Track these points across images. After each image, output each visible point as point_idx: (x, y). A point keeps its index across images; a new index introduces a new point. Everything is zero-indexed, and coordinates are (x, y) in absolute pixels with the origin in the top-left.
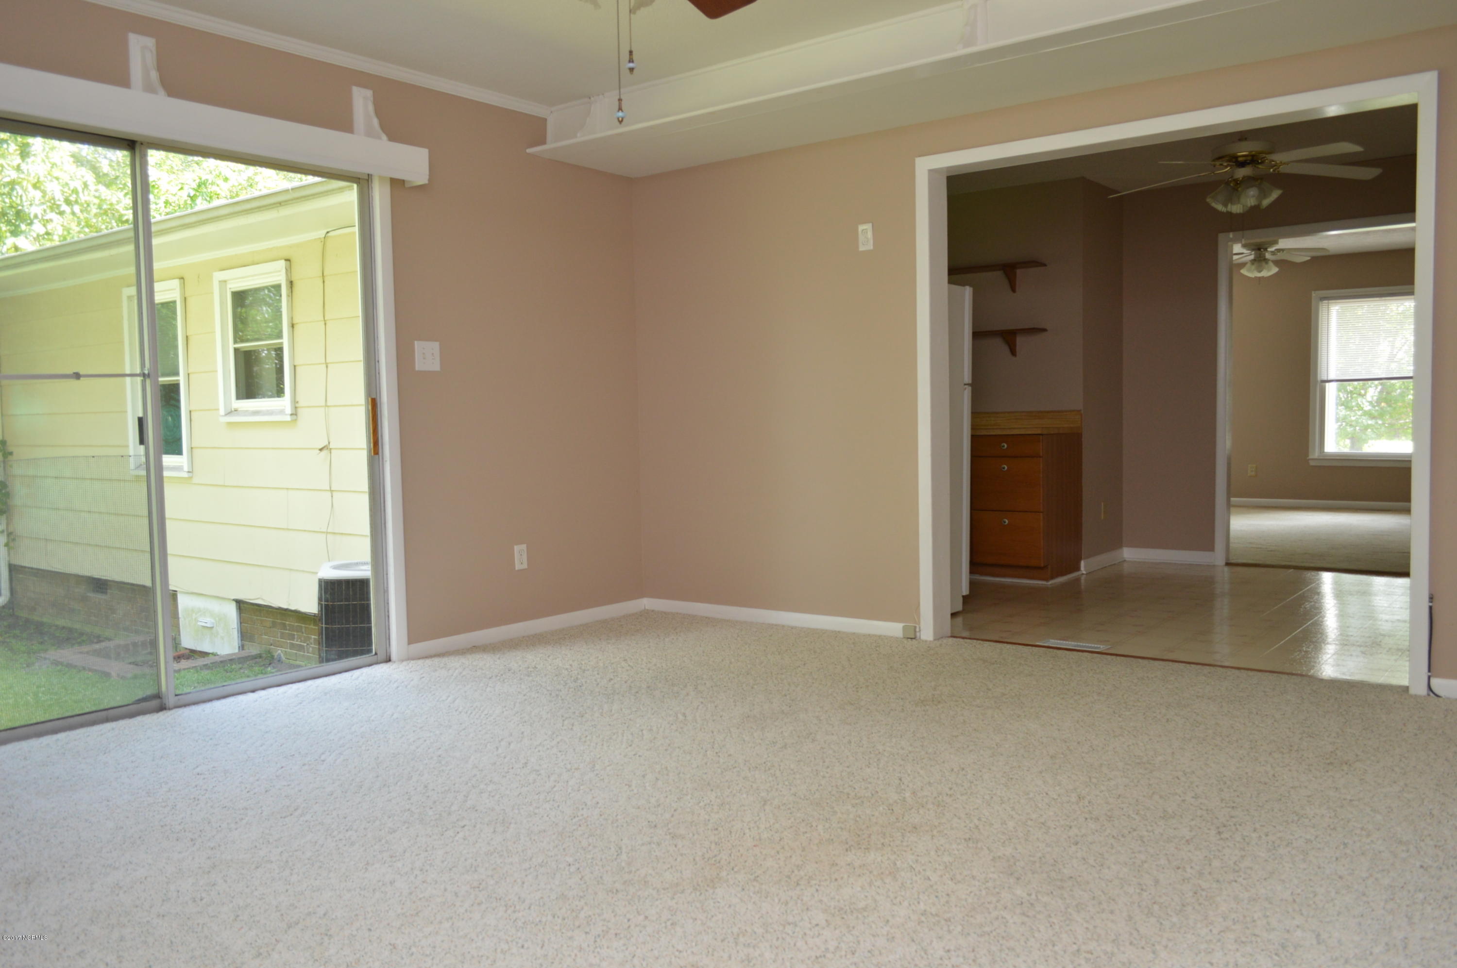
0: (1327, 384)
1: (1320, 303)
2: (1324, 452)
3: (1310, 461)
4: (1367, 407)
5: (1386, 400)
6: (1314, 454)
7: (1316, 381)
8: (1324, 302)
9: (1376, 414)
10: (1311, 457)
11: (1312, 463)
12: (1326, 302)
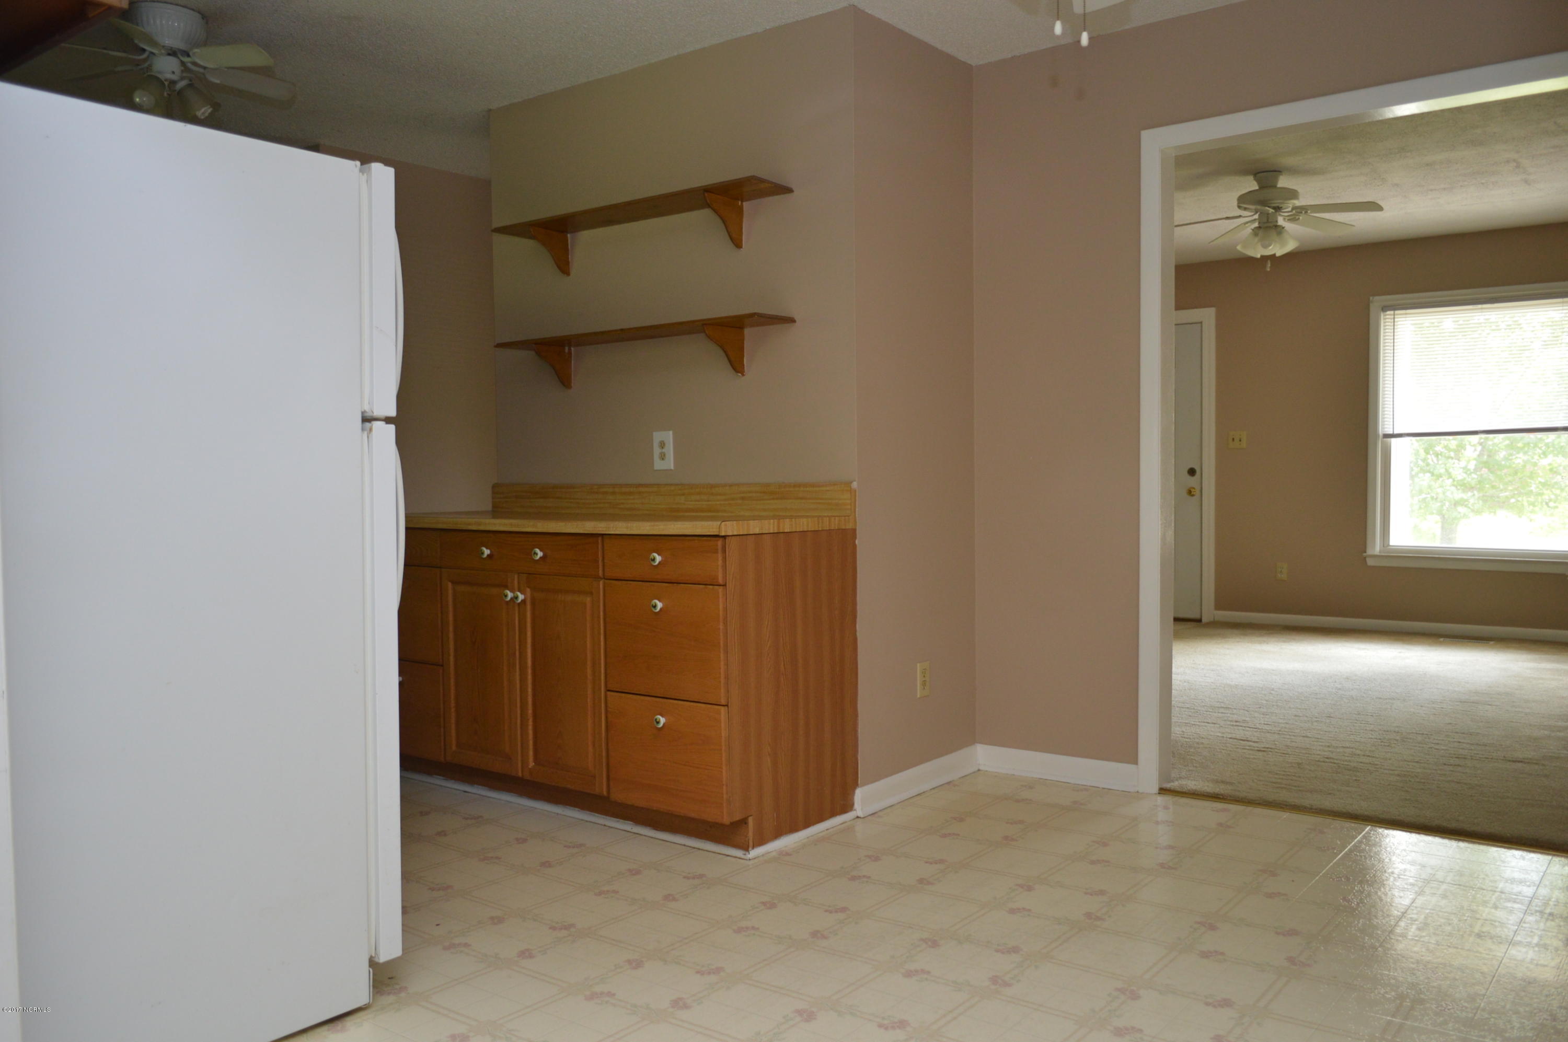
0: (1393, 440)
1: (1382, 315)
2: (1389, 545)
3: (1368, 560)
4: (1459, 474)
5: (1486, 464)
6: (1375, 548)
7: (1377, 435)
8: (1388, 312)
9: (1473, 483)
10: (1369, 552)
11: (1370, 562)
12: (1392, 312)
